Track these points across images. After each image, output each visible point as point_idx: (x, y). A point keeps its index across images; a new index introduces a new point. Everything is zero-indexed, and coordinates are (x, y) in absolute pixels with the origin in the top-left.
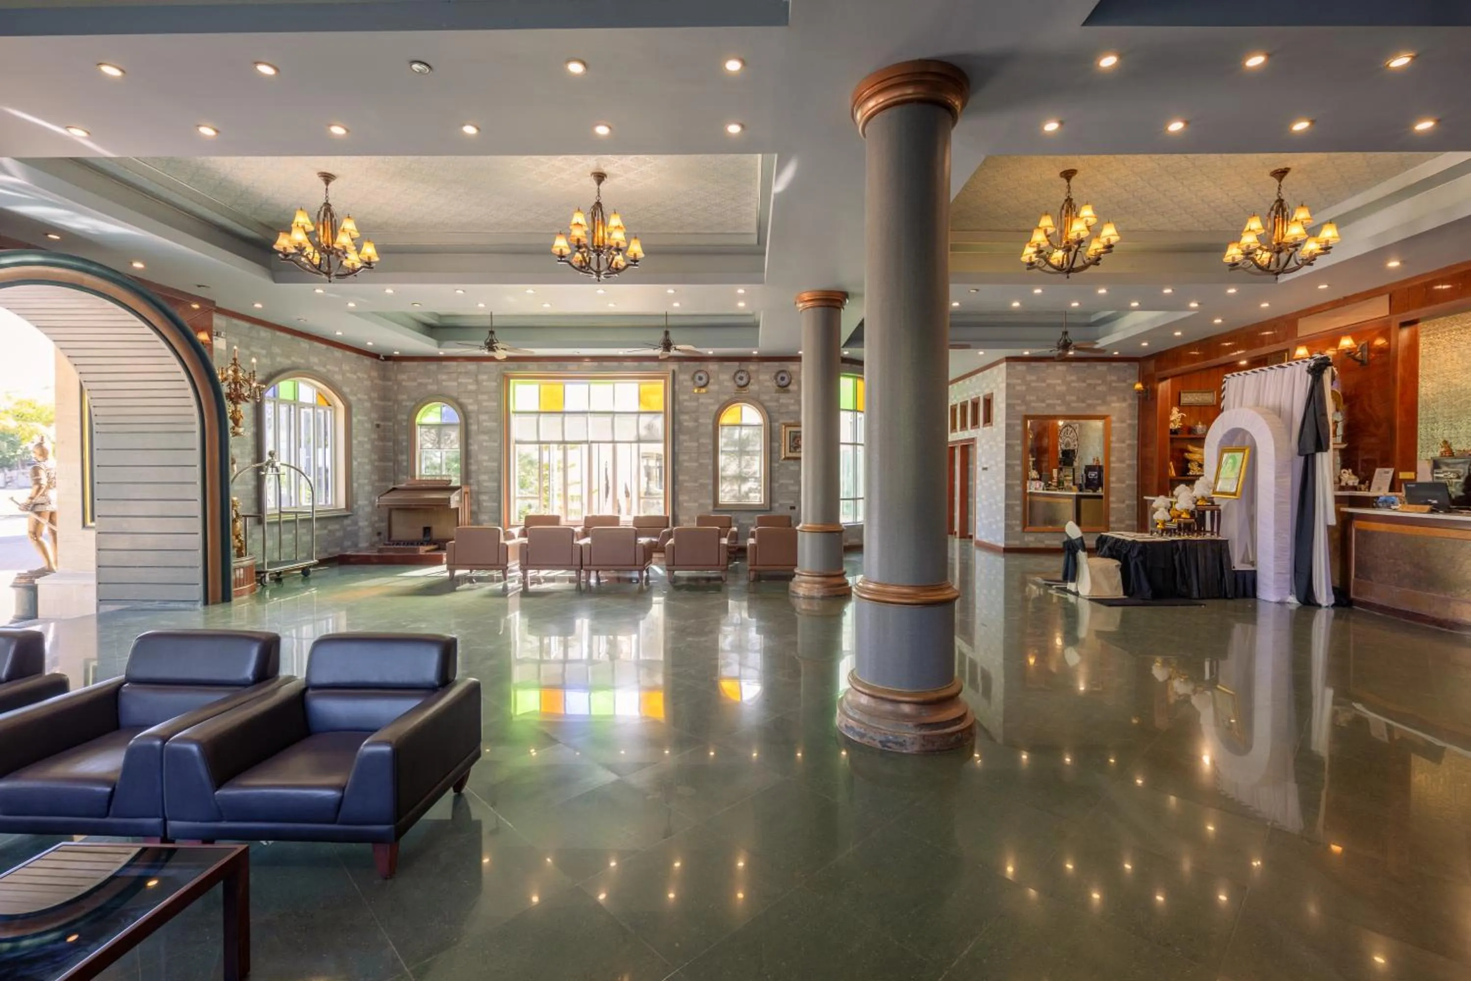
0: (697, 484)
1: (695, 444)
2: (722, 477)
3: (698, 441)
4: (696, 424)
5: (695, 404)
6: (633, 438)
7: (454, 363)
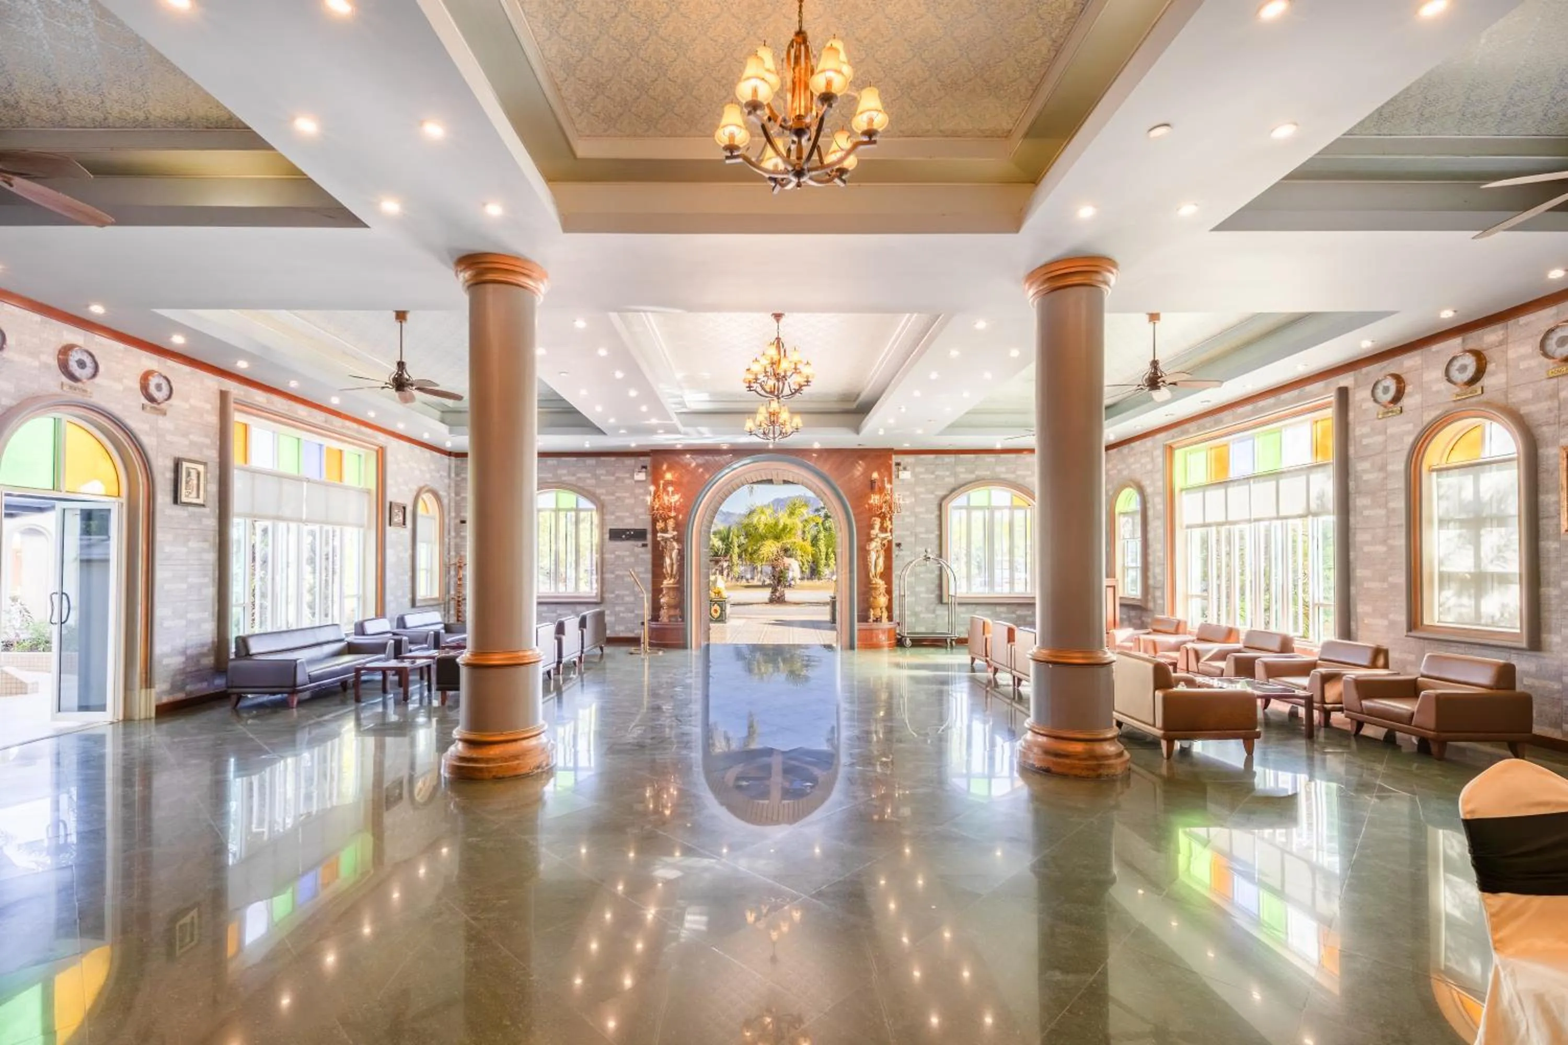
0: (1385, 585)
1: (1382, 512)
2: (1441, 575)
3: (1385, 505)
4: (1382, 475)
5: (1380, 439)
6: (1301, 510)
7: (1138, 443)
